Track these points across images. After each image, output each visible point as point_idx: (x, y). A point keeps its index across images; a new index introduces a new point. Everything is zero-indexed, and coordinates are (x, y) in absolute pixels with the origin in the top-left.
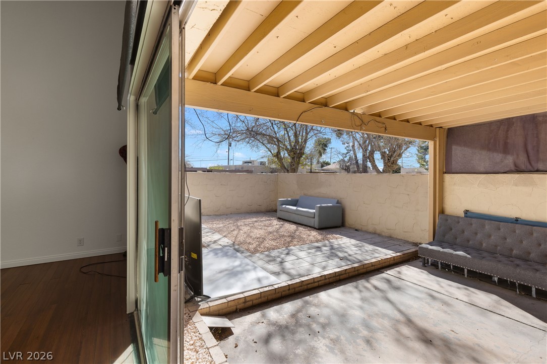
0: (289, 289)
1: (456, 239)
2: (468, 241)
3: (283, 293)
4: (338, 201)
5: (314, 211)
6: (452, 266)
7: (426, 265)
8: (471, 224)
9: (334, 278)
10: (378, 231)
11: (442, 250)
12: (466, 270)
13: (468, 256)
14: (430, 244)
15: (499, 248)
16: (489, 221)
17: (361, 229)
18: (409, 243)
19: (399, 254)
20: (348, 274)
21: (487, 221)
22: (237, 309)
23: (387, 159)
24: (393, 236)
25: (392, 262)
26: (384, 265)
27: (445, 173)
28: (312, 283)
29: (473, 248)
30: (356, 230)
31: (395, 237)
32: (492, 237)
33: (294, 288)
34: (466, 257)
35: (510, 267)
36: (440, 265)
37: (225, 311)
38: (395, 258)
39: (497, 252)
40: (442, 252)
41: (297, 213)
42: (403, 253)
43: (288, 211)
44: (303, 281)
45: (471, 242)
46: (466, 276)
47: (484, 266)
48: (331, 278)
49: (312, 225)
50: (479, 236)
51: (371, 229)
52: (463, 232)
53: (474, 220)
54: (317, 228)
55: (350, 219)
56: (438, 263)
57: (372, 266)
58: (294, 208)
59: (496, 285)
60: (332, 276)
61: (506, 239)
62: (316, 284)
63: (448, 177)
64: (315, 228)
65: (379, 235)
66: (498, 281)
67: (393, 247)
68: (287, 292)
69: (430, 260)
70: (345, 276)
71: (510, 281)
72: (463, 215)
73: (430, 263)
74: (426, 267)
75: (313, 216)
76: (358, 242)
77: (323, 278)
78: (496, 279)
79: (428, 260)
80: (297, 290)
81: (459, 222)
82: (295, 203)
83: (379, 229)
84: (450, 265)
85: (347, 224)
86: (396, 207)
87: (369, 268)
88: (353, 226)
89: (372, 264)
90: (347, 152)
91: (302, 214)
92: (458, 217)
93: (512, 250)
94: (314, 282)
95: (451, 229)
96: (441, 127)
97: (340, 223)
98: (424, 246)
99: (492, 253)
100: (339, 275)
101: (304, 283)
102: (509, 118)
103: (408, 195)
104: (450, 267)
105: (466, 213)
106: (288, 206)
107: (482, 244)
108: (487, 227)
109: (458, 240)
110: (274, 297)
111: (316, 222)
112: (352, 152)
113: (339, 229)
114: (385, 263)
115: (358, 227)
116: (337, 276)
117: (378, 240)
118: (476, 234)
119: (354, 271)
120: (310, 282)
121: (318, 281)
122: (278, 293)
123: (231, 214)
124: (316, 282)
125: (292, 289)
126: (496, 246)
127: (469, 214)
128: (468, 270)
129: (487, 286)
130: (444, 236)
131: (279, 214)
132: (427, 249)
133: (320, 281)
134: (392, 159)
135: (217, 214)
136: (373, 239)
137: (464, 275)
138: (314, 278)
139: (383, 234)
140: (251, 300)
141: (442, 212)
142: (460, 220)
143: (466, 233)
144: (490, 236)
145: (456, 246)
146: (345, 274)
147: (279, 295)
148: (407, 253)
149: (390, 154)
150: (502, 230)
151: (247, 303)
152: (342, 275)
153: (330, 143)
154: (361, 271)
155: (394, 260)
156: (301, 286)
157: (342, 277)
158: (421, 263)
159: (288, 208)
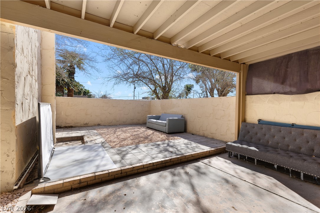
0: (121, 173)
1: (252, 138)
2: (260, 140)
3: (116, 176)
4: (182, 116)
5: (166, 122)
6: (247, 157)
7: (231, 156)
8: (262, 129)
9: (161, 165)
10: (206, 135)
11: (240, 146)
12: (256, 160)
13: (257, 150)
14: (234, 142)
15: (280, 144)
16: (274, 126)
17: (196, 134)
18: (224, 143)
19: (213, 149)
20: (172, 162)
21: (272, 126)
22: (72, 188)
23: (220, 93)
24: (214, 138)
25: (207, 154)
26: (201, 156)
27: (247, 95)
28: (142, 169)
29: (263, 145)
30: (193, 134)
31: (216, 138)
32: (276, 137)
33: (126, 172)
34: (256, 151)
35: (285, 158)
36: (239, 157)
37: (59, 190)
38: (210, 152)
39: (279, 147)
40: (241, 147)
41: (156, 123)
42: (216, 148)
43: (152, 123)
44: (134, 167)
45: (261, 141)
46: (256, 164)
47: (269, 157)
48: (158, 165)
49: (164, 131)
50: (267, 136)
51: (201, 133)
52: (257, 134)
53: (264, 126)
54: (167, 133)
55: (190, 127)
56: (238, 155)
57: (192, 157)
58: (155, 120)
59: (276, 171)
60: (159, 163)
61: (285, 138)
62: (146, 169)
63: (248, 98)
64: (166, 133)
65: (206, 137)
66: (277, 168)
67: (212, 144)
68: (120, 175)
69: (233, 153)
70: (170, 163)
71: (286, 168)
72: (257, 123)
73: (233, 155)
74: (231, 157)
75: (165, 125)
76: (189, 141)
77: (152, 165)
78: (276, 166)
79: (232, 153)
80: (128, 173)
81: (254, 127)
82: (158, 118)
83: (206, 133)
84: (246, 156)
85: (188, 131)
86: (217, 119)
87: (190, 158)
88: (192, 132)
89: (192, 156)
90: (202, 92)
91: (160, 124)
92: (254, 124)
93: (288, 146)
94: (144, 168)
95: (249, 132)
96: (244, 63)
97: (183, 130)
98: (229, 143)
99: (275, 148)
100: (165, 163)
101: (135, 169)
102: (290, 54)
103: (224, 110)
104: (246, 158)
105: (260, 121)
106: (152, 120)
107: (268, 142)
108: (272, 130)
109: (253, 140)
110: (108, 178)
111: (166, 129)
112: (205, 92)
113: (183, 134)
114: (202, 154)
115: (194, 132)
116: (163, 164)
117: (204, 140)
118: (265, 135)
119: (178, 160)
120: (140, 168)
121: (147, 167)
122: (112, 176)
123: (120, 125)
124: (145, 168)
125: (124, 173)
126: (278, 143)
127: (261, 122)
128: (257, 160)
129: (270, 171)
130: (244, 137)
131: (148, 125)
132: (231, 145)
133: (149, 167)
134: (223, 93)
135: (110, 125)
136: (201, 140)
137: (255, 163)
138: (144, 165)
139: (209, 137)
140: (86, 182)
141: (244, 121)
142: (255, 126)
143: (258, 135)
144: (274, 137)
145: (251, 143)
146: (170, 162)
147: (113, 177)
148: (219, 149)
149: (222, 90)
150: (282, 132)
151: (81, 184)
152: (167, 163)
153: (193, 87)
154: (183, 160)
155: (209, 153)
156: (132, 171)
157: (167, 164)
158: (228, 155)
159: (152, 121)
